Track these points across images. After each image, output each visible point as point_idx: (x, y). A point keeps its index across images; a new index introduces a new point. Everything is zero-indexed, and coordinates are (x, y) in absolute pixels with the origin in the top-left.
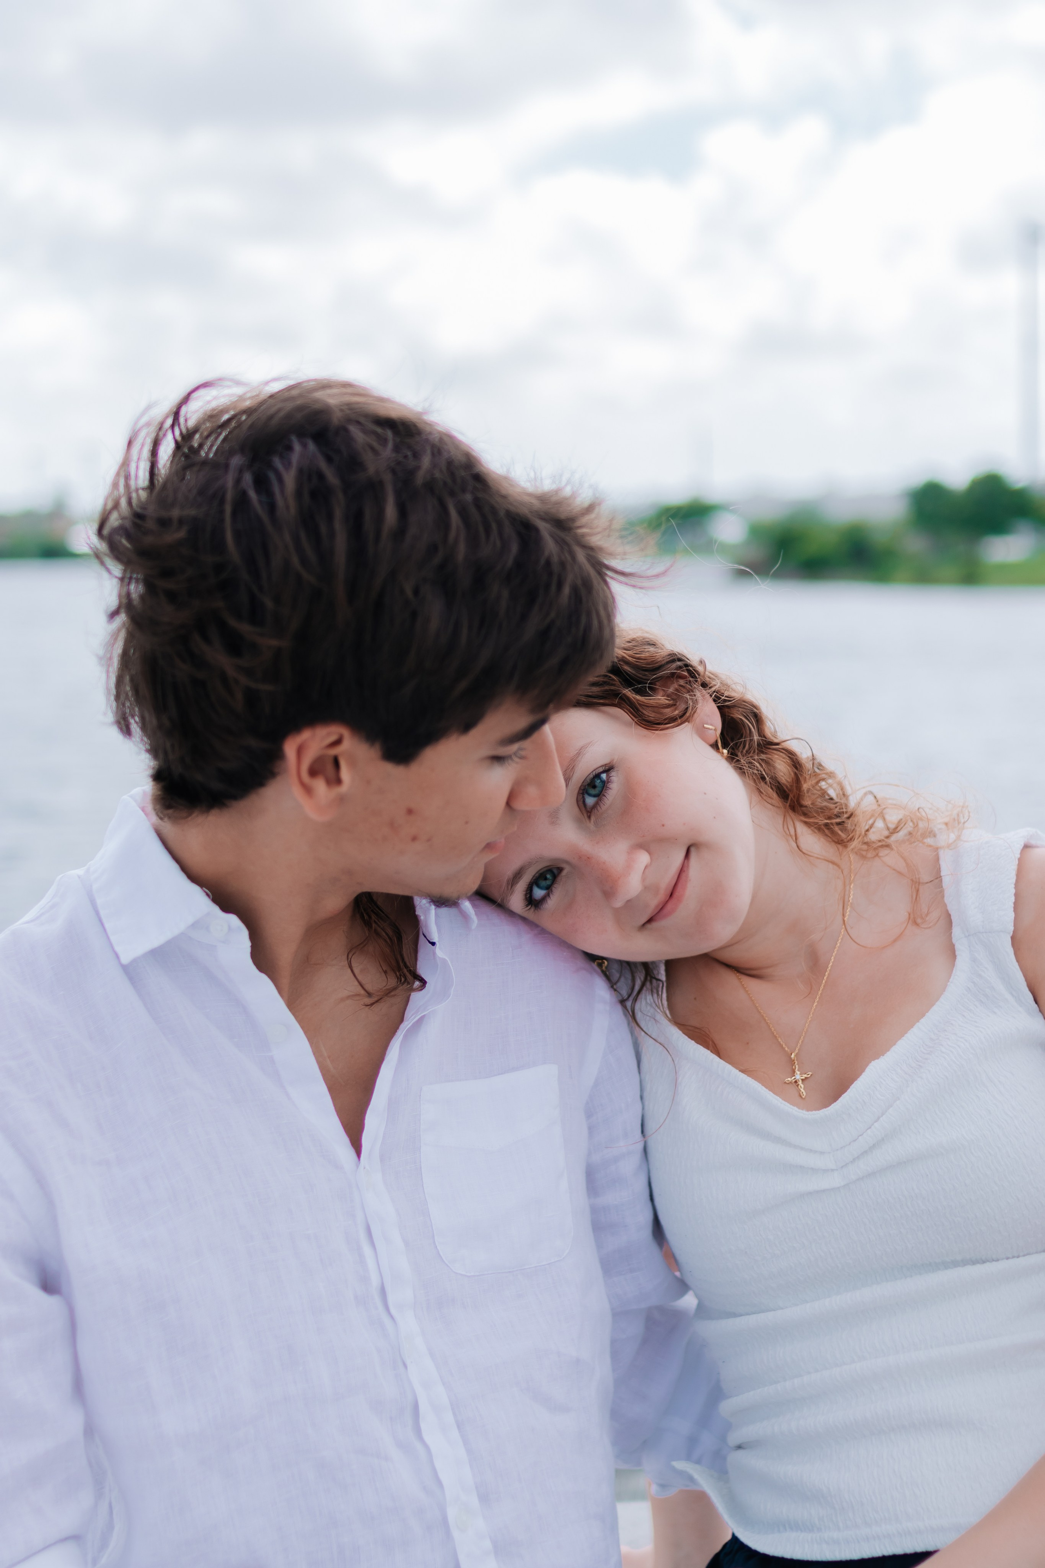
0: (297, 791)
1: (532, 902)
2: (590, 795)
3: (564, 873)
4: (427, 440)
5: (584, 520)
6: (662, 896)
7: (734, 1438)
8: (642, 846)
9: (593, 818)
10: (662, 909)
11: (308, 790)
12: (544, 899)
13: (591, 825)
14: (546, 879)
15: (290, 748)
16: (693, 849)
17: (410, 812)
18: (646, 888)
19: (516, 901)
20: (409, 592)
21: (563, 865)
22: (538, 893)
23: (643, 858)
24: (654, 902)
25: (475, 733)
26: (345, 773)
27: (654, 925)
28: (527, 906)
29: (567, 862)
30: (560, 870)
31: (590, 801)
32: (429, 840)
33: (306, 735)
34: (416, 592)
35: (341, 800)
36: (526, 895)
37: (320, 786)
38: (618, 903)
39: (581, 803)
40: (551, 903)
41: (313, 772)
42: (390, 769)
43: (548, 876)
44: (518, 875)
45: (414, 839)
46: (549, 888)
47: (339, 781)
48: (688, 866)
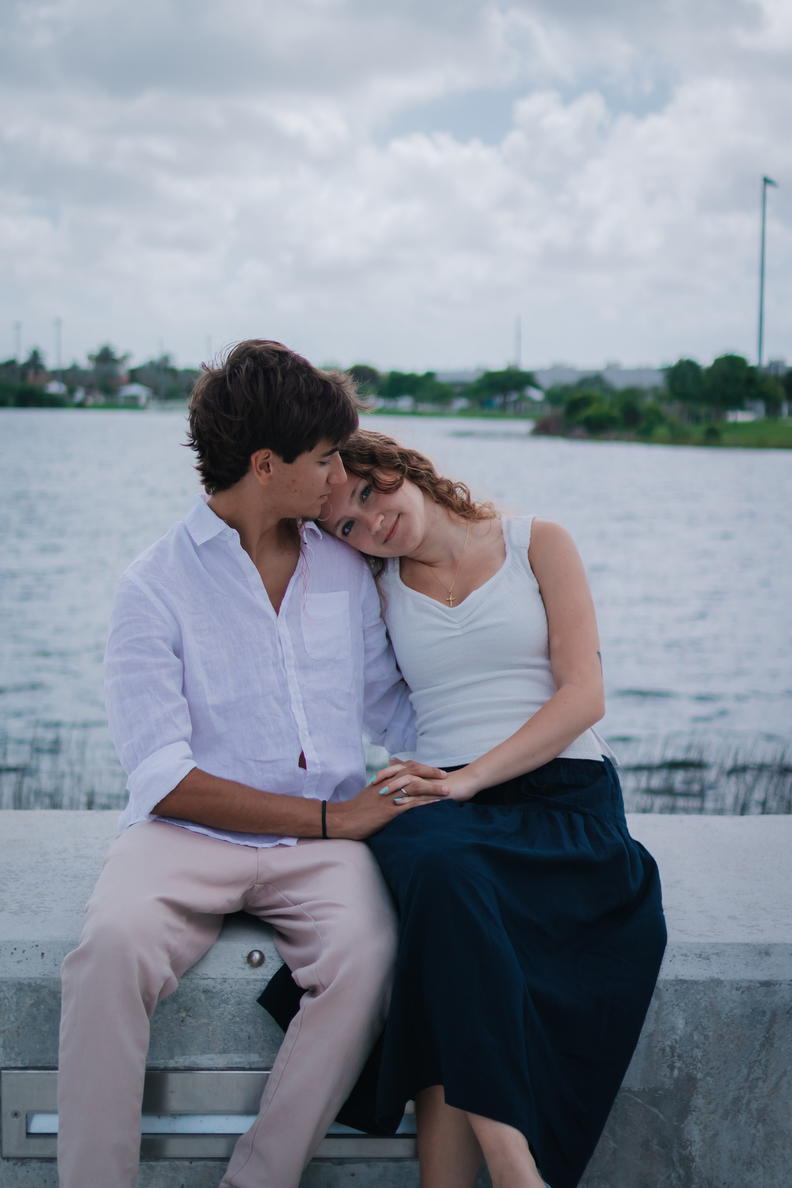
0: (256, 474)
1: (345, 534)
2: (364, 495)
3: (355, 523)
4: (290, 357)
5: (344, 385)
6: (388, 531)
7: (421, 730)
8: (382, 513)
9: (365, 503)
10: (389, 536)
11: (259, 474)
12: (349, 532)
13: (364, 505)
14: (349, 525)
15: (253, 459)
16: (401, 515)
17: (293, 481)
18: (383, 528)
19: (339, 533)
20: (288, 402)
21: (355, 520)
22: (347, 530)
23: (382, 517)
24: (386, 533)
25: (313, 451)
26: (271, 468)
27: (388, 542)
28: (343, 535)
29: (356, 519)
30: (354, 522)
31: (364, 497)
32: (301, 492)
33: (258, 453)
34: (290, 403)
35: (271, 478)
36: (342, 531)
37: (263, 472)
38: (373, 533)
39: (361, 498)
40: (351, 533)
41: (261, 468)
42: (286, 465)
43: (350, 524)
44: (338, 523)
45: (296, 491)
46: (350, 529)
47: (269, 471)
48: (398, 521)
